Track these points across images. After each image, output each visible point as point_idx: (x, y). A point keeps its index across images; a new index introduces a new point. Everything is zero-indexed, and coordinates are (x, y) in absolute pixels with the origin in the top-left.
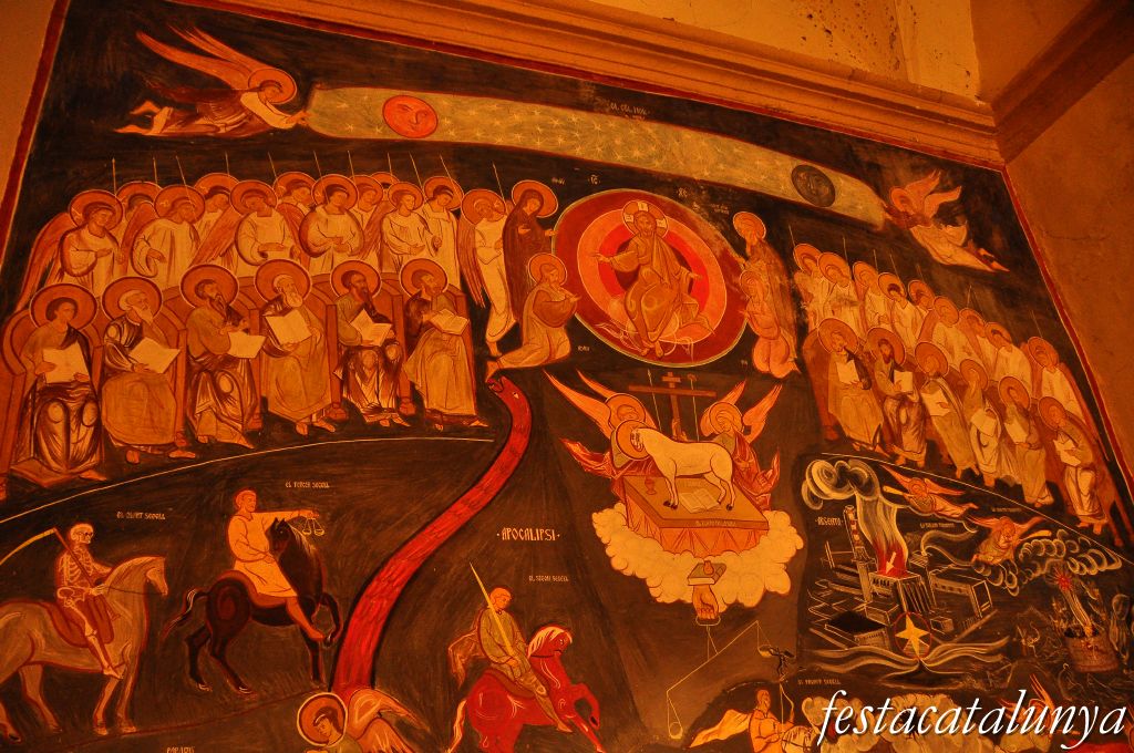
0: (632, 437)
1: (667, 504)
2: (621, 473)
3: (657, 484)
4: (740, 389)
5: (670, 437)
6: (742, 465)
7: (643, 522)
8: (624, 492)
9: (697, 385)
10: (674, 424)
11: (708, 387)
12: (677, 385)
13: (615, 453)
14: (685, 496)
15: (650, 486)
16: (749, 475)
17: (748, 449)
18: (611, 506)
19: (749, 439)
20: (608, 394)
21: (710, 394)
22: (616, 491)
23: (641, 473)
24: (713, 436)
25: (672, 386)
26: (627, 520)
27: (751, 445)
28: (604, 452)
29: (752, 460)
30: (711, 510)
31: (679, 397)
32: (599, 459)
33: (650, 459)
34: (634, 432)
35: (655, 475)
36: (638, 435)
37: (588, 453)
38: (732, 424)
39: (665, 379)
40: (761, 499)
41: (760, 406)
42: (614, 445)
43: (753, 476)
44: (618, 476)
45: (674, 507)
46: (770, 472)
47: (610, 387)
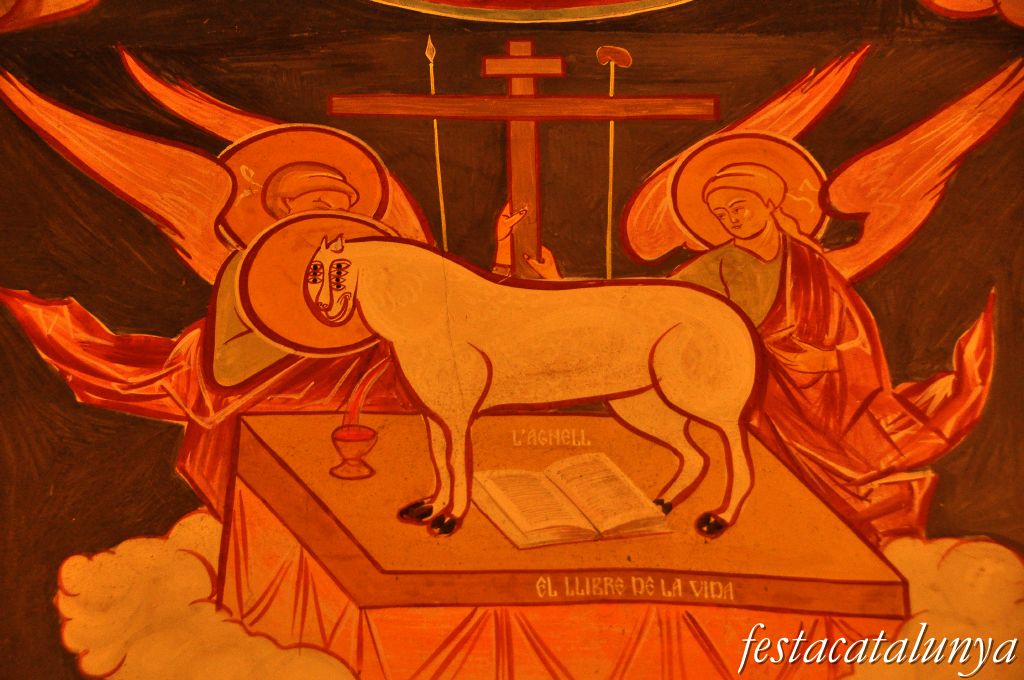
0: (314, 271)
1: (414, 512)
2: (236, 403)
3: (385, 439)
4: (833, 81)
5: (484, 267)
6: (804, 362)
7: (288, 589)
8: (232, 473)
9: (630, 81)
10: (505, 225)
11: (678, 84)
12: (545, 86)
13: (220, 337)
14: (497, 481)
15: (351, 450)
16: (833, 398)
17: (839, 301)
18: (158, 527)
19: (847, 264)
20: (236, 127)
21: (685, 109)
22: (197, 469)
23: (327, 402)
24: (681, 256)
25: (519, 87)
26: (218, 581)
27: (856, 285)
28: (177, 328)
29: (858, 342)
30: (618, 535)
31: (543, 125)
32: (150, 359)
33: (378, 351)
34: (326, 257)
35: (388, 408)
36: (340, 268)
37: (106, 334)
38: (775, 208)
39: (494, 67)
40: (881, 493)
41: (922, 136)
42: (228, 302)
43: (853, 404)
44: (217, 417)
45: (446, 525)
46: (943, 387)
47: (251, 102)
